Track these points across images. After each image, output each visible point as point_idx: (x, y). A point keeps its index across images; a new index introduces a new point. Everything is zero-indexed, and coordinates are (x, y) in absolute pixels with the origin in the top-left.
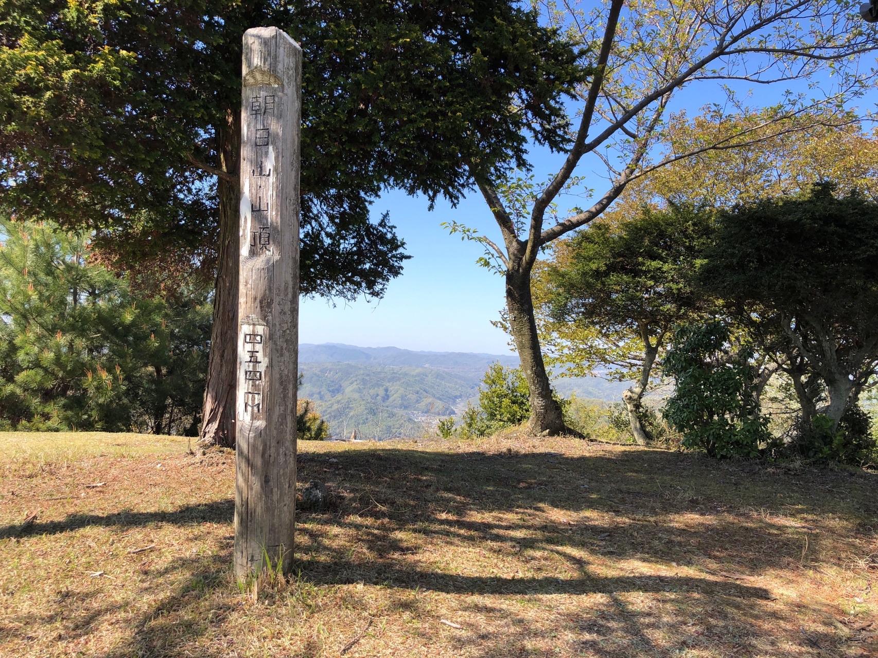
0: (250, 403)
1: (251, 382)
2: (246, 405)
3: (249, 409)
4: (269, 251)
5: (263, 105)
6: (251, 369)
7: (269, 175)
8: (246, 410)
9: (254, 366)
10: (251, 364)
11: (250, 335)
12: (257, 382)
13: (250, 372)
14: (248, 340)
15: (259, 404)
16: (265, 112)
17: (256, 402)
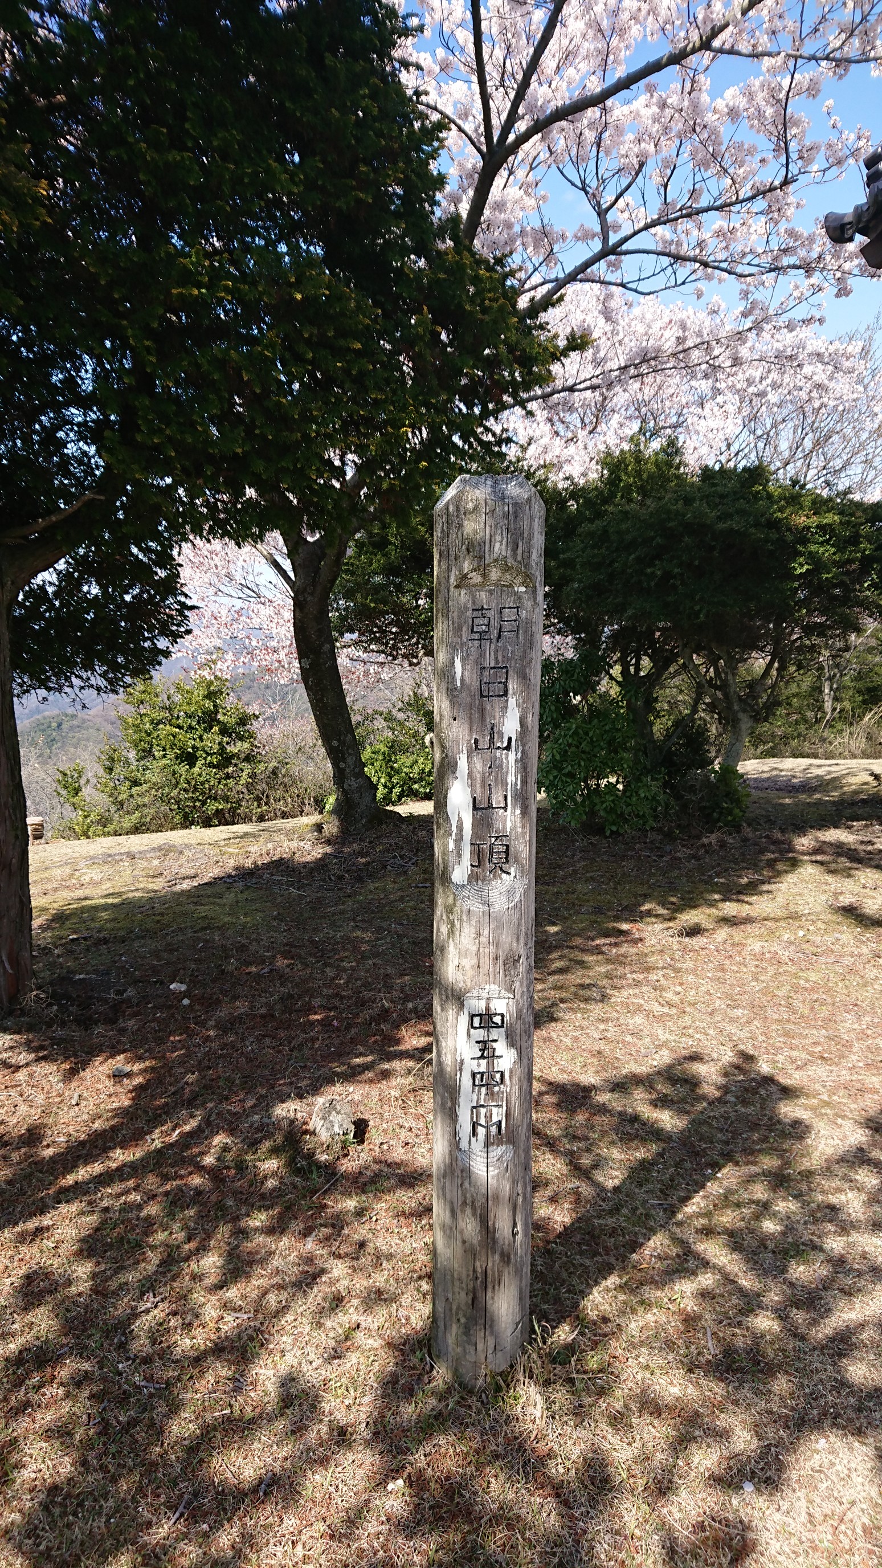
0: (483, 1121)
1: (483, 1090)
2: (475, 1125)
3: (481, 1131)
4: (509, 873)
5: (495, 624)
6: (483, 1069)
7: (508, 748)
8: (474, 1133)
9: (488, 1063)
10: (484, 1062)
11: (480, 1015)
12: (496, 1089)
13: (482, 1074)
14: (476, 1023)
15: (500, 1122)
16: (499, 637)
17: (495, 1119)
